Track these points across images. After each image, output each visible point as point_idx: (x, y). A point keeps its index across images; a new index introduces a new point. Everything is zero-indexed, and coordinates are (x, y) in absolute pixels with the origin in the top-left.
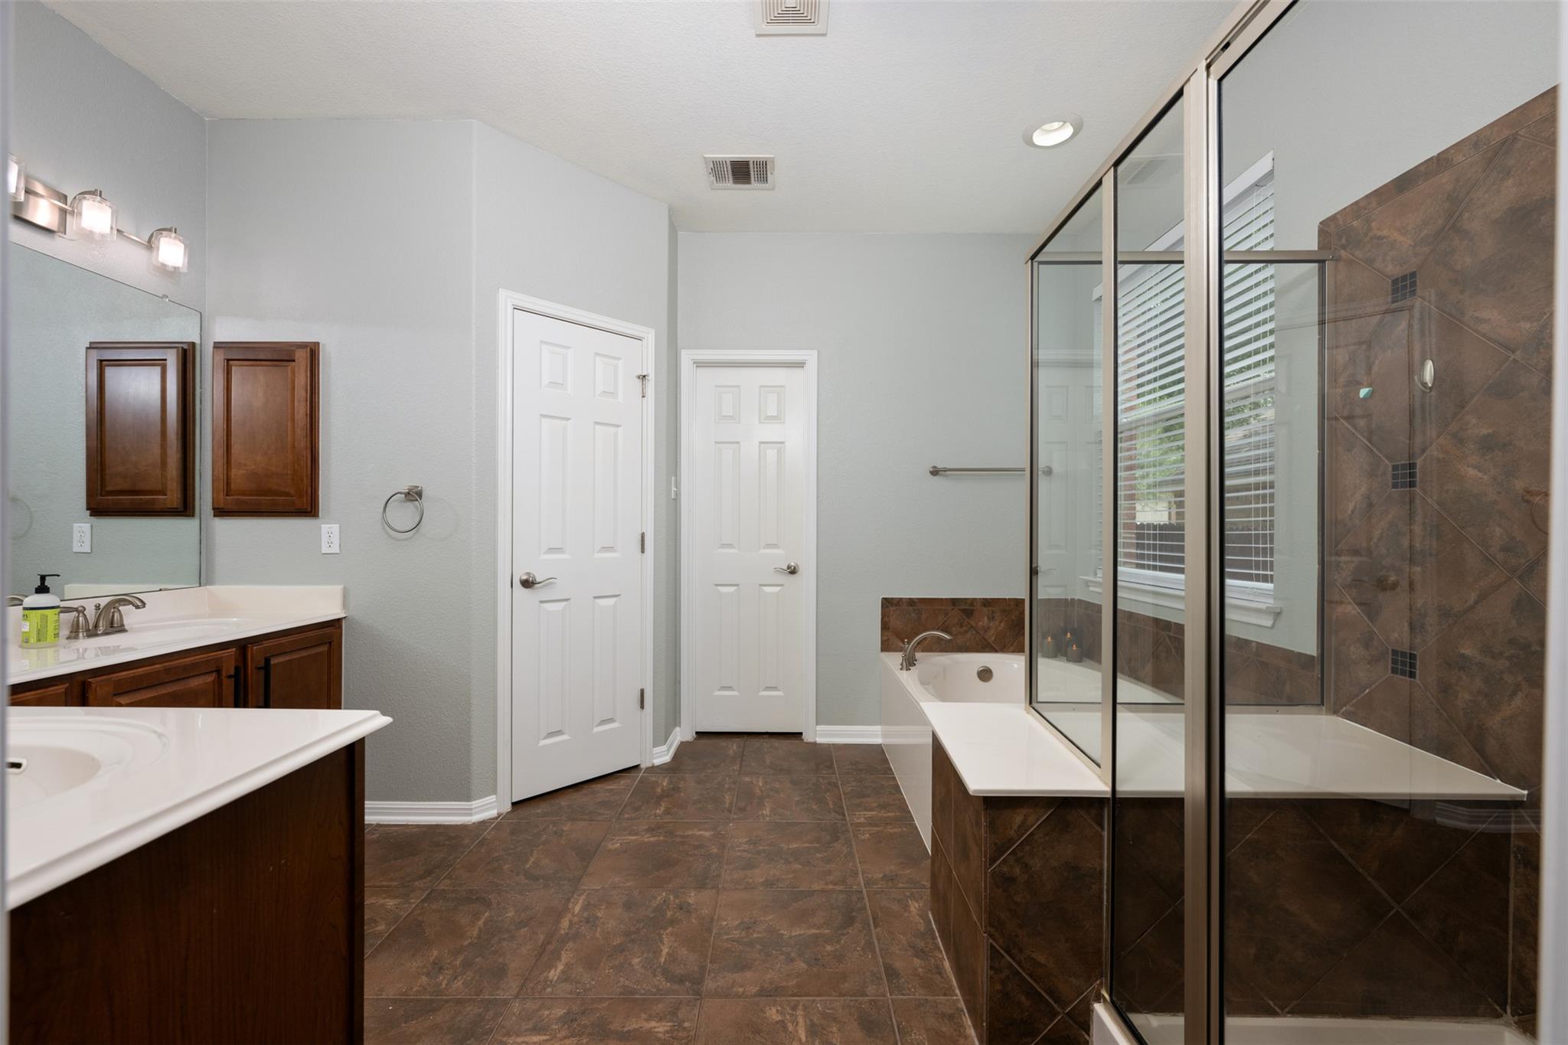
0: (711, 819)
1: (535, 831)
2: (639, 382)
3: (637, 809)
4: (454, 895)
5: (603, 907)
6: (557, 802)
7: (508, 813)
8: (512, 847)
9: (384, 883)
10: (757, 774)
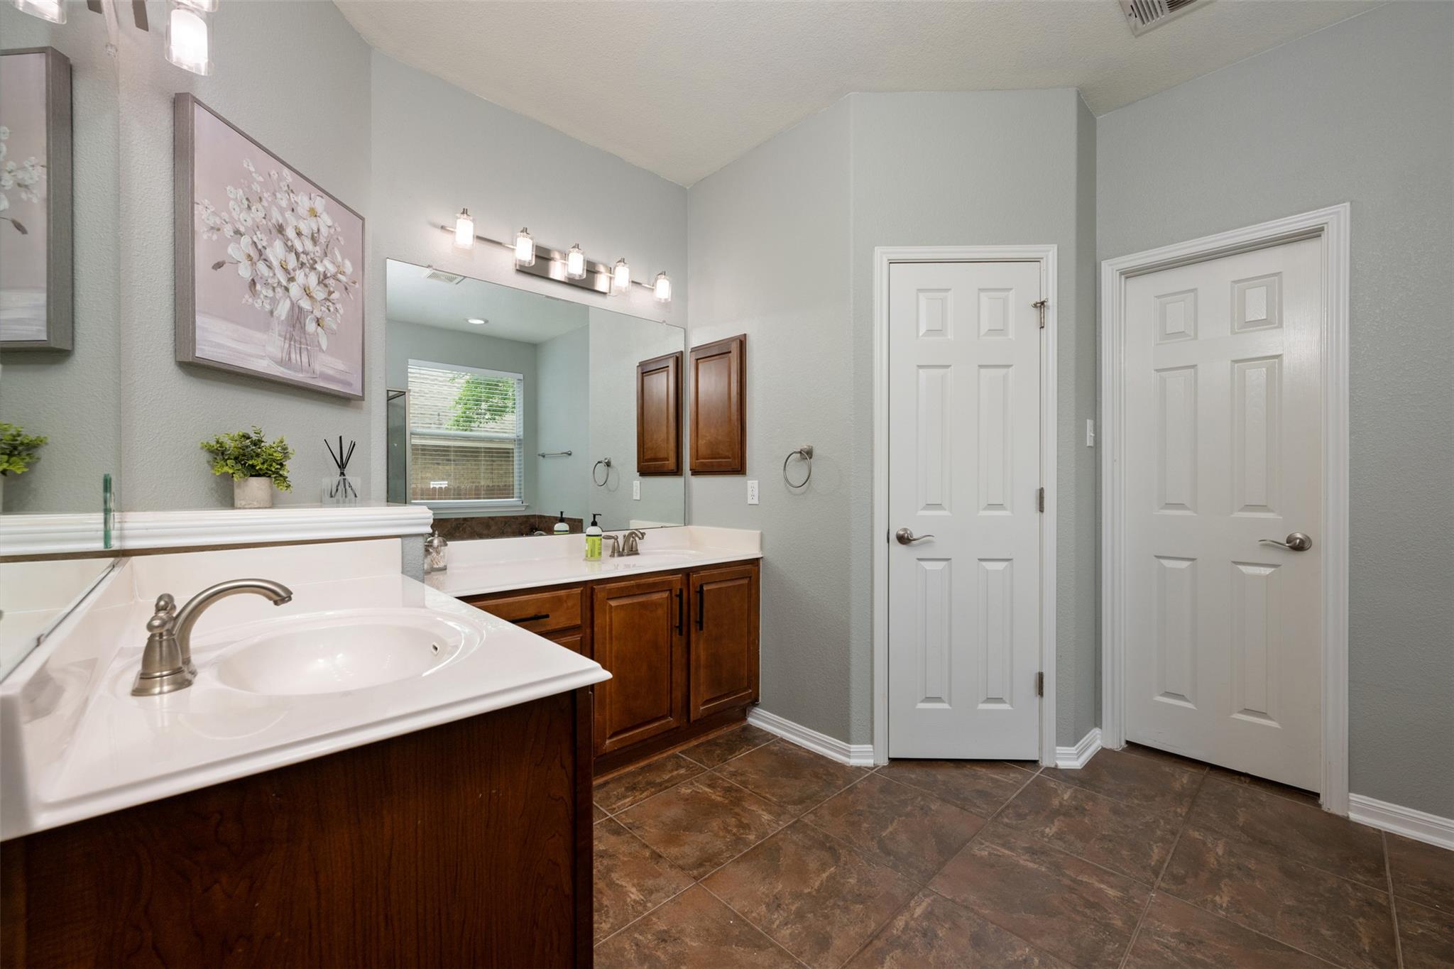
0: (1123, 873)
1: (903, 798)
2: (1035, 312)
3: (1021, 816)
4: (812, 834)
5: (947, 926)
6: (934, 772)
7: (884, 767)
8: (876, 806)
9: (768, 795)
10: (1217, 832)
